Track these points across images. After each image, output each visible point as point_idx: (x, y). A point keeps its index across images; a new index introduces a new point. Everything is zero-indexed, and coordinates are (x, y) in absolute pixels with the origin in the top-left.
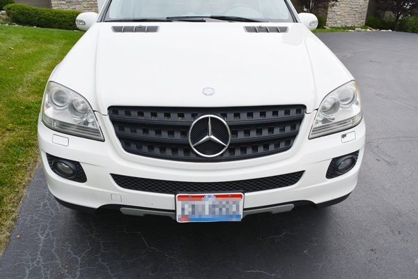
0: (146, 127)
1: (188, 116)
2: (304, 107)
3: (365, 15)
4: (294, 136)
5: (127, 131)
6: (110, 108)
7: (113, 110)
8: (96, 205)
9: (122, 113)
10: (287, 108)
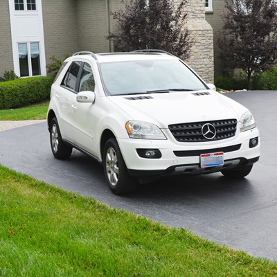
0: (185, 131)
1: (200, 125)
2: (236, 120)
3: (213, 74)
4: (235, 131)
5: (178, 134)
6: (169, 126)
7: (171, 126)
8: (165, 168)
9: (174, 127)
10: (231, 120)
